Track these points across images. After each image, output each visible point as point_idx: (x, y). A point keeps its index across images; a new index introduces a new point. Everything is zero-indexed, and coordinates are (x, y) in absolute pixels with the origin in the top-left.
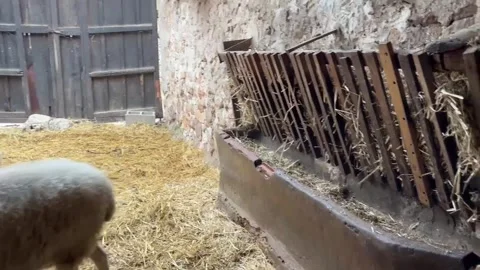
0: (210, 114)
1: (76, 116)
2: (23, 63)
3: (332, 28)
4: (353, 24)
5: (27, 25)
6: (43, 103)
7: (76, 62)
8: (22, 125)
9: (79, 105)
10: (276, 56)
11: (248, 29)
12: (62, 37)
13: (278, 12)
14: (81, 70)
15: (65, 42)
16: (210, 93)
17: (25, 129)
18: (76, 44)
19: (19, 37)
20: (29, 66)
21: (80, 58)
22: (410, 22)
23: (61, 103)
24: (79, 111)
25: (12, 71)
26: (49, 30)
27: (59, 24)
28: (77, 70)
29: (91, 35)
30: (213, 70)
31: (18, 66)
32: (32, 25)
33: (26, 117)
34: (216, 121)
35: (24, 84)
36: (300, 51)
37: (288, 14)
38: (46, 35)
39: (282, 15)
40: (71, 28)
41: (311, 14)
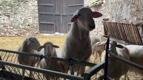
0: (97, 33)
1: (64, 33)
2: (54, 21)
3: (124, 18)
4: (128, 18)
5: (56, 13)
6: (58, 30)
7: (65, 21)
8: (53, 35)
9: (65, 30)
10: (115, 23)
11: (108, 16)
12: (63, 16)
13: (115, 14)
14: (66, 23)
15: (63, 17)
16: (97, 29)
17: (54, 36)
18: (65, 17)
19: (54, 16)
20: (56, 22)
21: (66, 20)
22: (137, 19)
23: (62, 30)
24: (65, 32)
25: (52, 23)
26: (60, 14)
27: (62, 13)
28: (65, 23)
29: (69, 15)
30: (98, 24)
31: (53, 22)
32: (57, 13)
33: (55, 33)
34: (99, 34)
35: (54, 26)
36: (119, 22)
37: (116, 15)
38: (60, 15)
39: (115, 15)
40: (65, 14)
41: (121, 15)
